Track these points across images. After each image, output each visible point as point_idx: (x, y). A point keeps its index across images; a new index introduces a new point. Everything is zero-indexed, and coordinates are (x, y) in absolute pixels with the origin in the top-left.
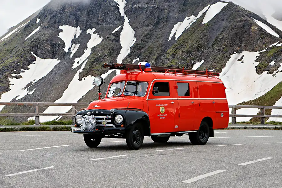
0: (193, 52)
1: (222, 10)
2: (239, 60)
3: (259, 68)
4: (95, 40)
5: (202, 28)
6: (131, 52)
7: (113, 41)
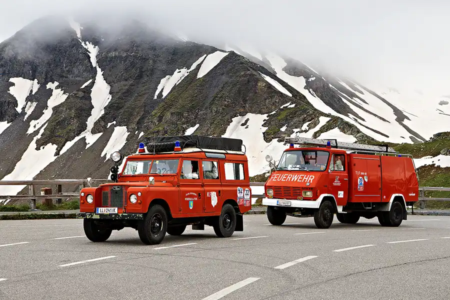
0: (186, 114)
1: (221, 61)
2: (243, 125)
3: (268, 135)
4: (58, 97)
5: (196, 83)
6: (106, 114)
7: (81, 98)
